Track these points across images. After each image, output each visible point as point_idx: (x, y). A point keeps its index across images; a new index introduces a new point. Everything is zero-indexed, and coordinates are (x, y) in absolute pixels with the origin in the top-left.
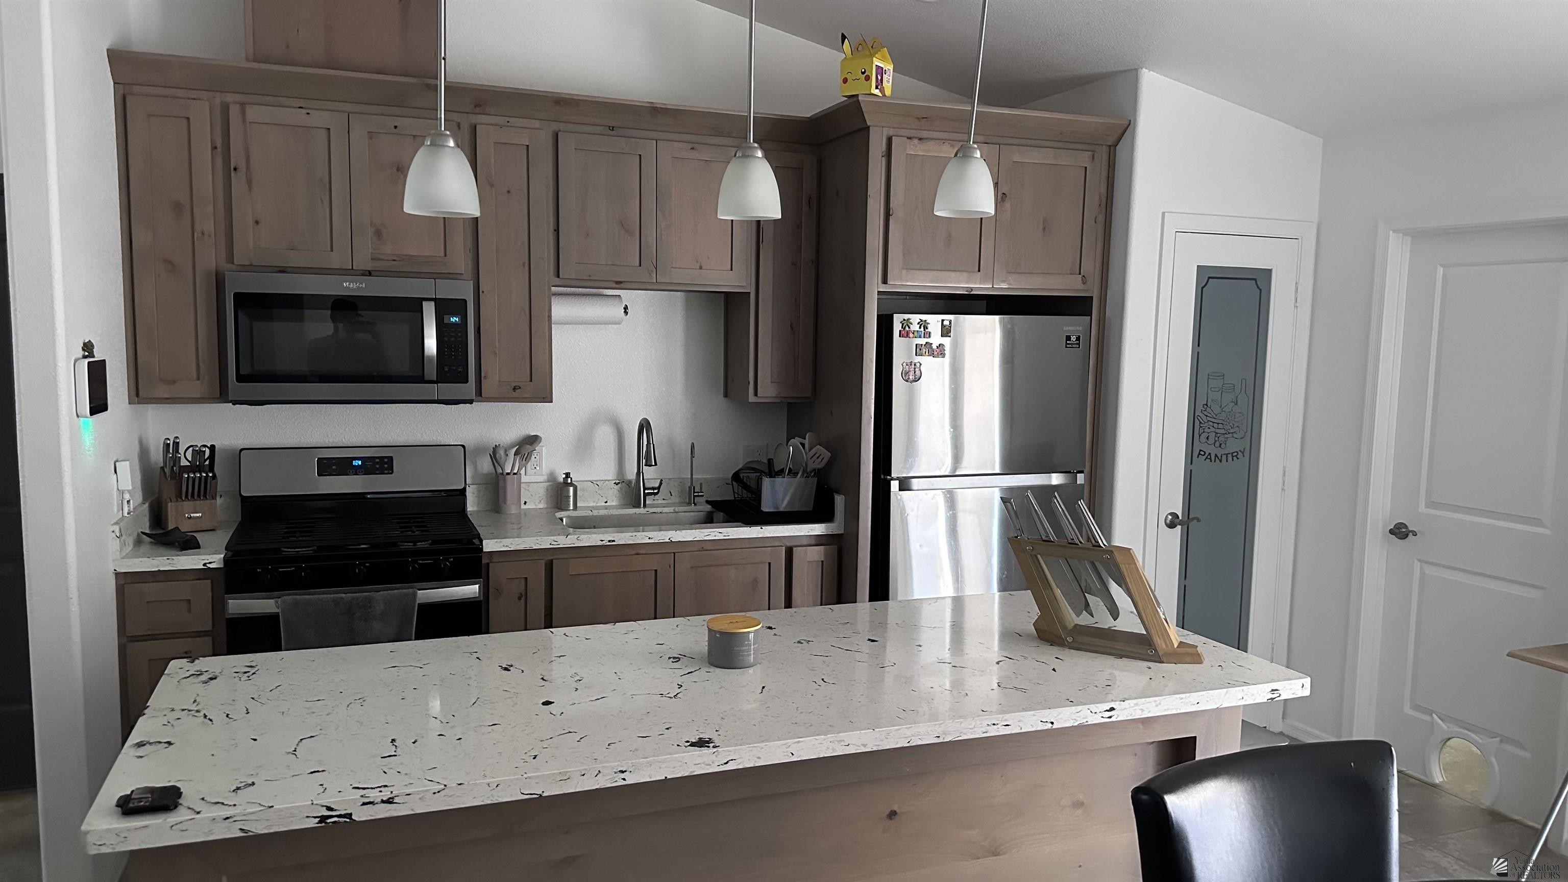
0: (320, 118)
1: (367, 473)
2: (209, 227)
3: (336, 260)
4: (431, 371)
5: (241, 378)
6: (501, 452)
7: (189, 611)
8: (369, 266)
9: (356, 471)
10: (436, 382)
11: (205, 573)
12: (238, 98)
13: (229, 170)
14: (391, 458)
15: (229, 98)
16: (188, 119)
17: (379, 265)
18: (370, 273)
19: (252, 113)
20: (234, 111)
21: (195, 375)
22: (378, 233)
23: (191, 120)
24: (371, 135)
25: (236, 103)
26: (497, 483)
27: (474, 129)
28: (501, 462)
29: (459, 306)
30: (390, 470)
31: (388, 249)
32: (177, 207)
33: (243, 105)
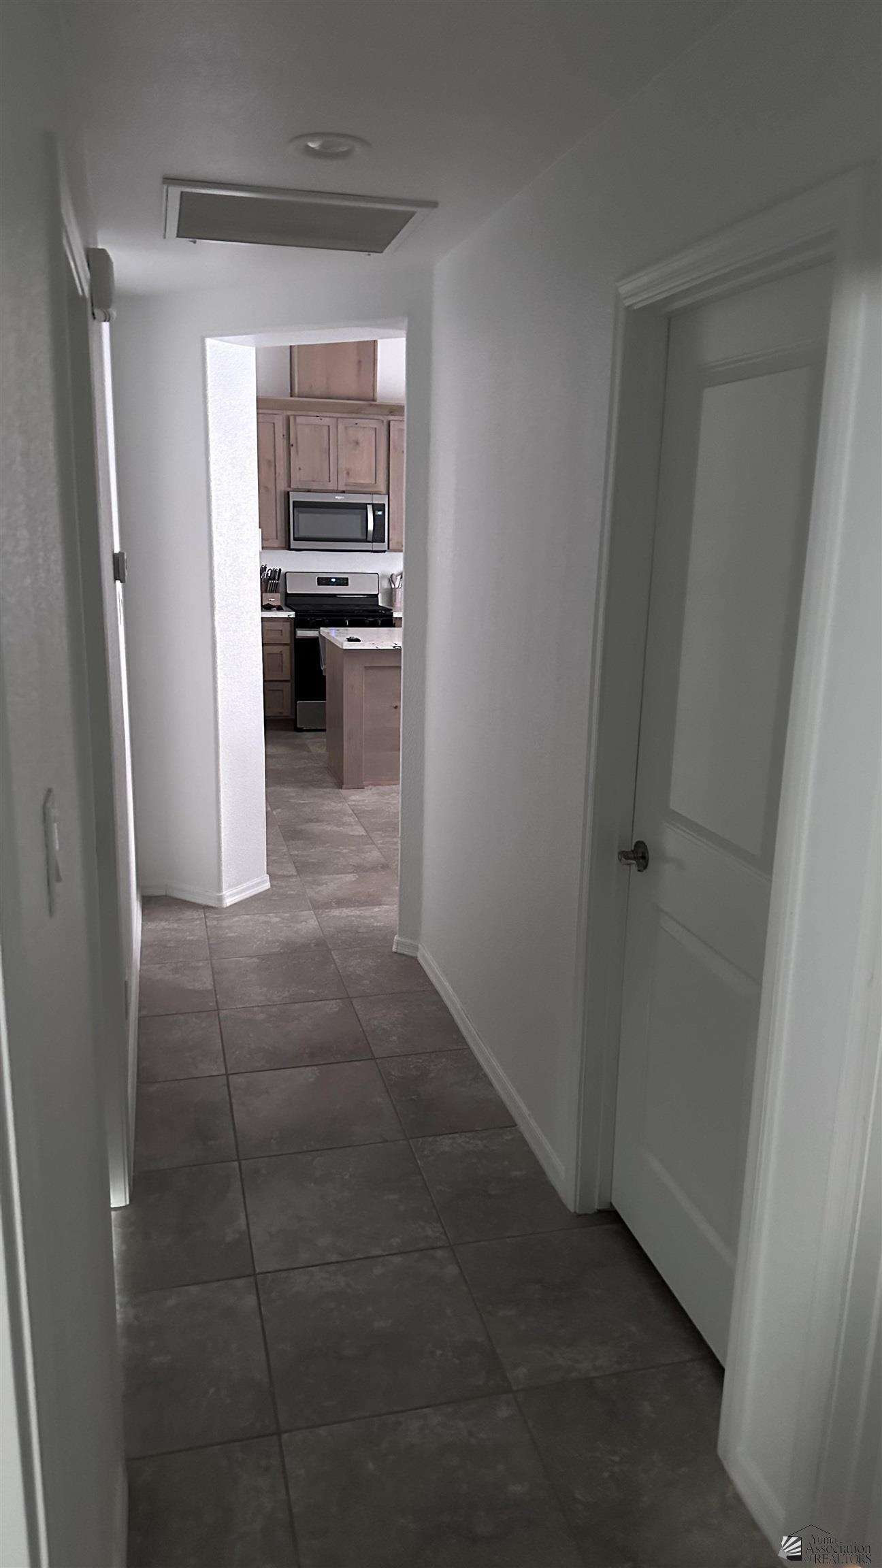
0: (326, 421)
1: (337, 585)
2: (282, 472)
3: (331, 486)
4: (370, 538)
5: (295, 539)
6: (394, 577)
7: (282, 635)
8: (344, 489)
9: (333, 584)
10: (372, 542)
11: (288, 619)
12: (293, 413)
13: (289, 446)
14: (347, 579)
15: (289, 413)
16: (274, 424)
17: (349, 488)
18: (344, 492)
19: (299, 419)
20: (292, 418)
21: (275, 537)
22: (348, 473)
23: (276, 424)
24: (346, 428)
25: (292, 415)
26: (392, 593)
27: (389, 423)
28: (394, 581)
29: (381, 507)
30: (347, 584)
31: (351, 480)
32: (269, 462)
33: (295, 416)
